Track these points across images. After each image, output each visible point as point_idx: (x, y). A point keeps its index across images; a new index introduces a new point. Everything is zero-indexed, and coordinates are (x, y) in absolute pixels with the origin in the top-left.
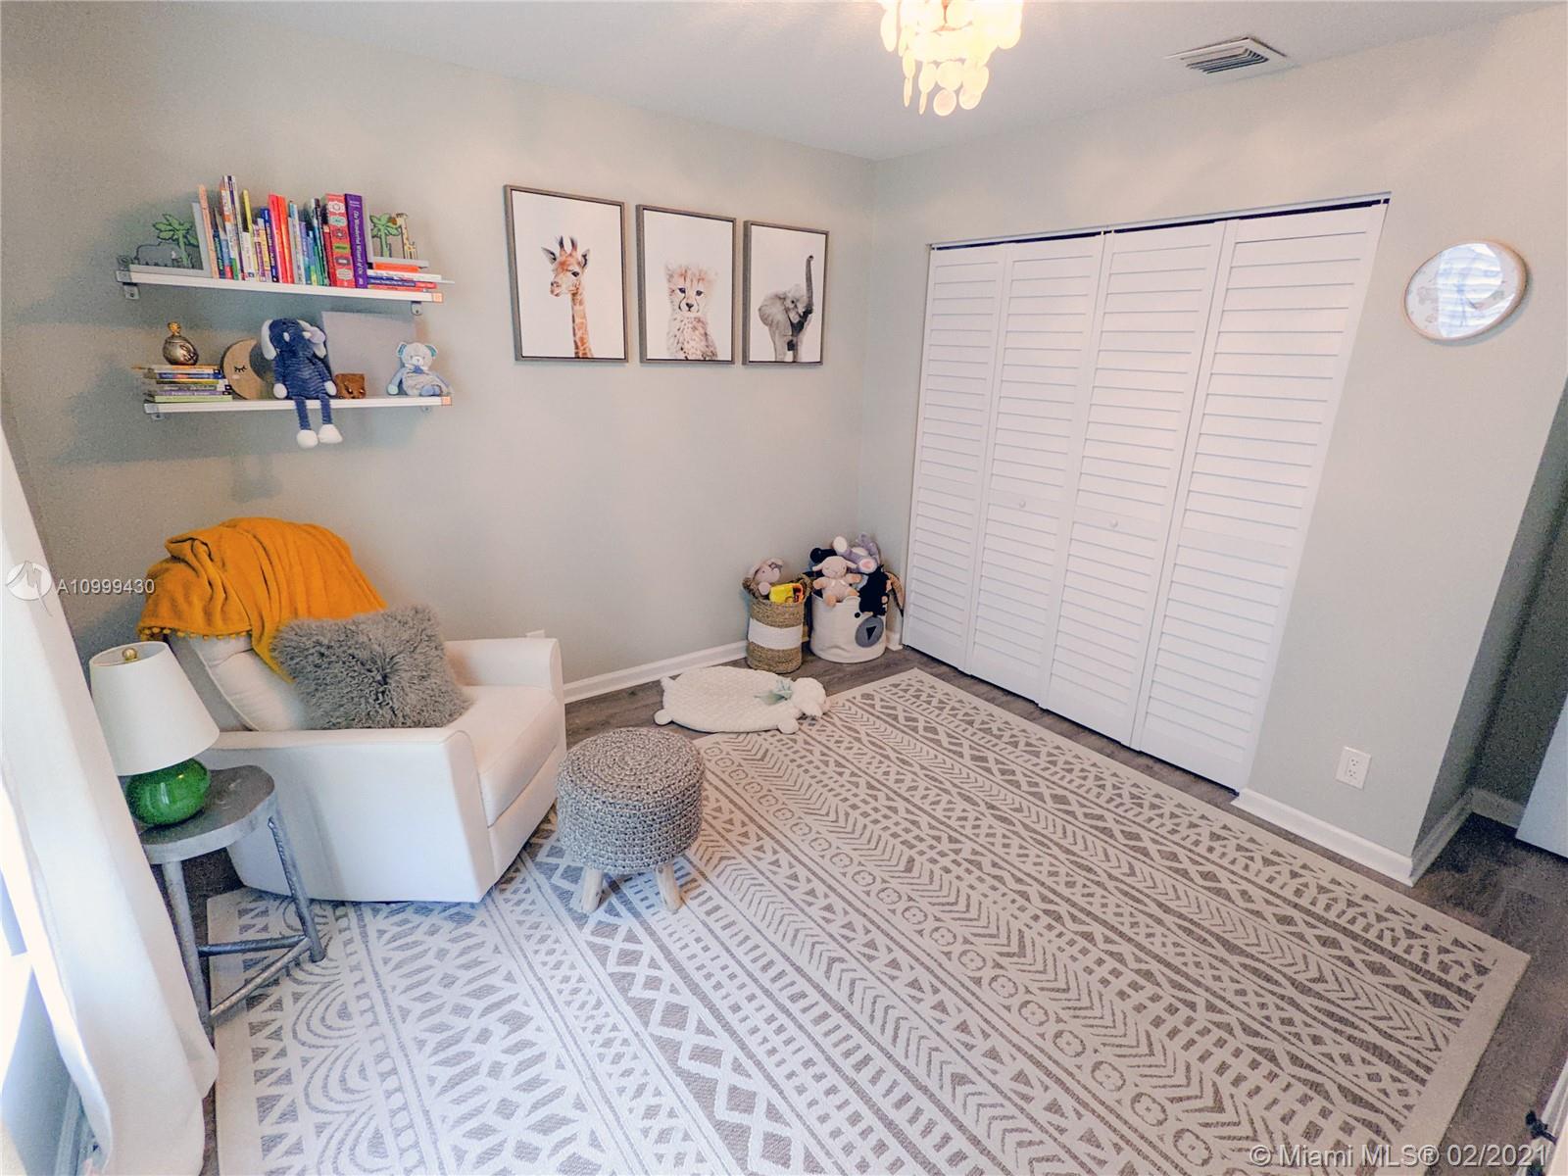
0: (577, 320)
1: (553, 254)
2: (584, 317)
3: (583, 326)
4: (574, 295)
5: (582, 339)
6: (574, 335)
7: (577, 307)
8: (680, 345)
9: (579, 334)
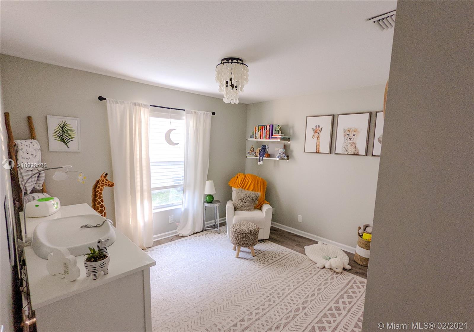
0: (318, 144)
1: (314, 129)
2: (319, 143)
3: (319, 145)
4: (318, 138)
5: (318, 148)
6: (317, 147)
7: (318, 141)
8: (346, 150)
9: (318, 147)
